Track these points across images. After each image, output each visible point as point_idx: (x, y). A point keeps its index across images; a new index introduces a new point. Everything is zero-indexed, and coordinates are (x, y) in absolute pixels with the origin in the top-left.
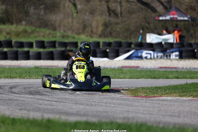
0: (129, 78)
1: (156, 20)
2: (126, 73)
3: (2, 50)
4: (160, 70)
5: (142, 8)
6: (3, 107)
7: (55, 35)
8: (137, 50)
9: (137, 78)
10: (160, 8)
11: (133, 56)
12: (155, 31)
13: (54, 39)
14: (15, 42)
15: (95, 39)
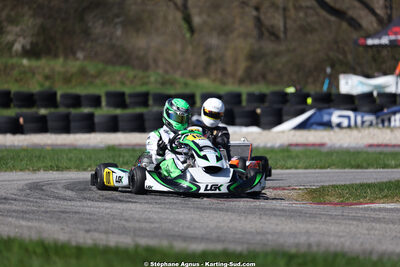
0: (306, 168)
1: (359, 45)
2: (297, 156)
3: (37, 113)
4: (370, 150)
5: (328, 21)
6: (50, 225)
7: (146, 80)
8: (320, 109)
9: (321, 168)
10: (368, 21)
11: (312, 121)
12: (359, 69)
13: (144, 89)
14: (63, 96)
15: (231, 87)
